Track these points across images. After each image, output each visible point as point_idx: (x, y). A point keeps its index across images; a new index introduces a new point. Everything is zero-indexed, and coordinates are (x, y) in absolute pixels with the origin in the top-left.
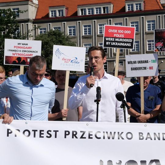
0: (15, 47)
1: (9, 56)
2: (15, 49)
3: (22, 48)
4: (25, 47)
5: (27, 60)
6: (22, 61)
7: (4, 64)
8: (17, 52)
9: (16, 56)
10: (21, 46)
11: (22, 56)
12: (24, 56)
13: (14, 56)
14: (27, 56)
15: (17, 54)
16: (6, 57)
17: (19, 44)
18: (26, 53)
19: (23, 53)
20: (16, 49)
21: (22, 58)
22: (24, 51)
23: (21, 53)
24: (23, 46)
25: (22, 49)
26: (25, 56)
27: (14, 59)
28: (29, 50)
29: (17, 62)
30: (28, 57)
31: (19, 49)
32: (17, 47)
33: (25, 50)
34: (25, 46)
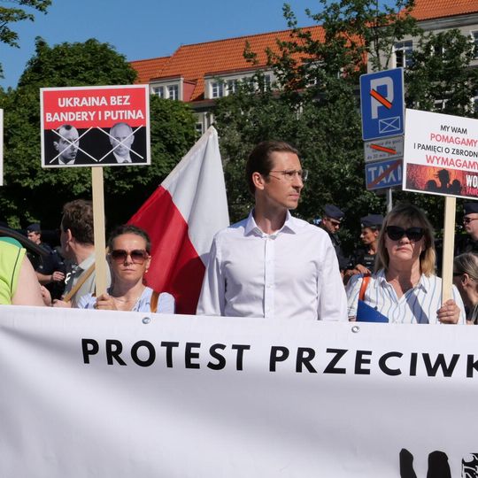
0: (433, 136)
1: (417, 166)
2: (434, 143)
3: (452, 140)
4: (461, 140)
5: (465, 179)
6: (451, 182)
7: (404, 189)
8: (438, 155)
9: (435, 164)
10: (449, 134)
11: (451, 167)
12: (456, 168)
13: (430, 164)
14: (465, 169)
15: (438, 160)
16: (410, 166)
17: (443, 128)
18: (463, 158)
19: (455, 157)
20: (437, 144)
21: (453, 173)
22: (458, 151)
23: (450, 156)
24: (455, 135)
25: (451, 146)
26: (461, 169)
27: (431, 176)
28: (469, 148)
29: (439, 184)
30: (468, 170)
31: (444, 145)
32: (439, 139)
33: (460, 147)
34: (461, 136)
